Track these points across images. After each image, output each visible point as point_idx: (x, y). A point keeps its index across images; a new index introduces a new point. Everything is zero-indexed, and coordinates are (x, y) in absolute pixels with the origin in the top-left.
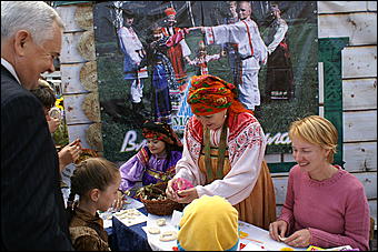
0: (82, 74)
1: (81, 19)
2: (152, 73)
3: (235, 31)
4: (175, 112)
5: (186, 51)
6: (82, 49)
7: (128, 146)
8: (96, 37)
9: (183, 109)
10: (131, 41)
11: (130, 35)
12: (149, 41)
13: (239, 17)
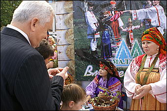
0: (66, 35)
1: (67, 7)
2: (102, 35)
3: (150, 12)
4: (114, 57)
5: (121, 24)
6: (67, 22)
7: (88, 73)
8: (74, 16)
9: (118, 55)
10: (92, 19)
11: (91, 15)
12: (101, 18)
13: (152, 4)
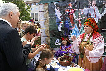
0: (45, 23)
1: (45, 8)
2: (64, 23)
4: (71, 34)
5: (75, 16)
6: (45, 16)
7: (57, 44)
8: (49, 13)
9: (73, 34)
10: (59, 14)
11: (58, 12)
12: (64, 13)
